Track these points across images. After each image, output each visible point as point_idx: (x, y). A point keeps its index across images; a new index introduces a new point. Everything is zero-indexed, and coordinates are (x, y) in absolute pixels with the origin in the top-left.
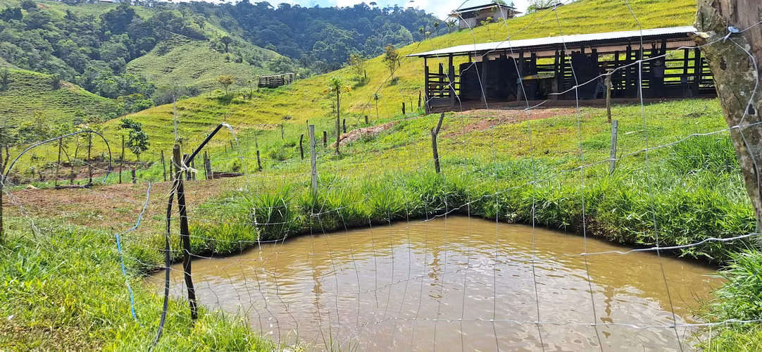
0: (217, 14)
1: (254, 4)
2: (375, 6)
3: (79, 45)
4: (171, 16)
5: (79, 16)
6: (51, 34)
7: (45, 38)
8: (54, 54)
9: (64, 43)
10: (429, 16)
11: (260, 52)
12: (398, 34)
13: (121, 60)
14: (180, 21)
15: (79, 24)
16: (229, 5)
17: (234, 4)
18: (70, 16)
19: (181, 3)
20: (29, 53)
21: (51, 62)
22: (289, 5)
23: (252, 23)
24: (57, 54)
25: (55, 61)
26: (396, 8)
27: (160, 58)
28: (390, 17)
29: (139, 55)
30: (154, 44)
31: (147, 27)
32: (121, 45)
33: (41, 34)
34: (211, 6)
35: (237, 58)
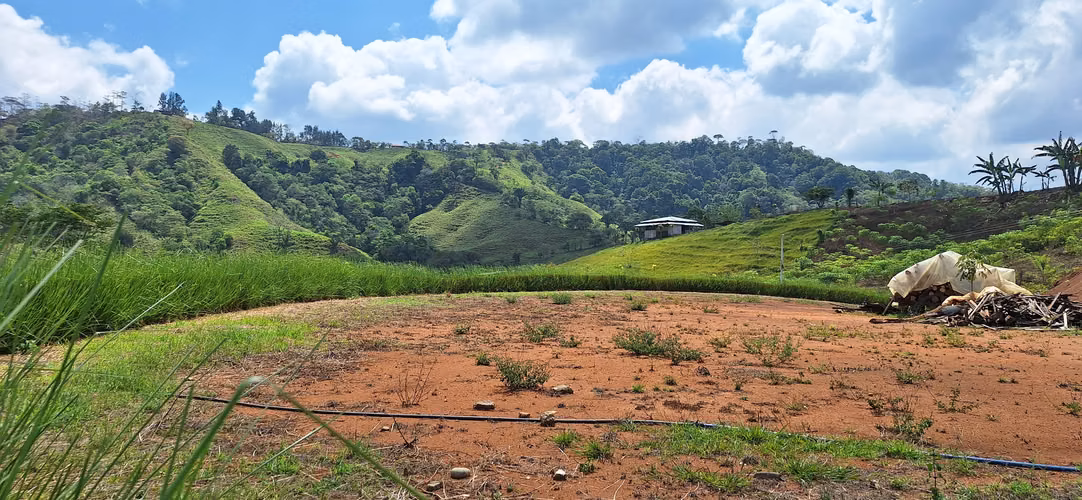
0: (519, 158)
1: (563, 143)
2: (721, 140)
3: (363, 200)
4: (463, 164)
5: (367, 166)
6: (335, 188)
7: (330, 192)
8: (337, 210)
9: (348, 198)
10: (799, 150)
11: (562, 205)
12: (748, 176)
13: (405, 216)
14: (472, 170)
15: (366, 176)
16: (534, 146)
17: (540, 144)
18: (357, 167)
19: (479, 145)
20: (313, 210)
21: (333, 219)
22: (608, 143)
23: (559, 167)
24: (340, 210)
25: (337, 218)
26: (751, 141)
27: (446, 214)
28: (740, 154)
29: (424, 210)
30: (442, 197)
31: (436, 179)
32: (405, 199)
33: (327, 188)
34: (513, 147)
35: (530, 214)
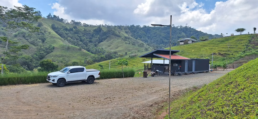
0: (125, 29)
1: (135, 26)
2: (174, 26)
3: (87, 38)
4: (112, 30)
5: (87, 30)
6: (80, 35)
7: (78, 36)
8: (80, 41)
9: (82, 38)
10: (193, 29)
11: (136, 41)
12: (181, 35)
13: (97, 43)
14: (114, 32)
15: (87, 32)
16: (128, 27)
17: (130, 26)
18: (85, 30)
19: (115, 26)
20: (74, 41)
22: (146, 26)
23: (134, 32)
24: (81, 41)
25: (80, 43)
26: (181, 26)
27: (107, 42)
28: (179, 29)
29: (102, 41)
30: (106, 38)
31: (105, 34)
32: (97, 38)
34: (123, 27)
35: (129, 43)
